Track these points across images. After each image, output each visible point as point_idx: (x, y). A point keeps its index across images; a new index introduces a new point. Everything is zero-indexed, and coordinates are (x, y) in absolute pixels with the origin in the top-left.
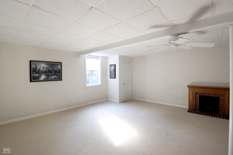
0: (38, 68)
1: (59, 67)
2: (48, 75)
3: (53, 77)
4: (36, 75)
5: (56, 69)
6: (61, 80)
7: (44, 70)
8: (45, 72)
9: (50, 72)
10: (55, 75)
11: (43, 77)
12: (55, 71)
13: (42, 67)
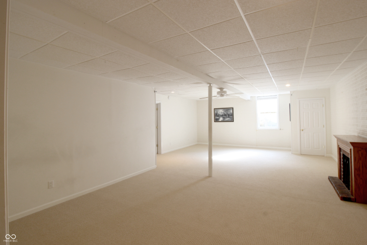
0: (218, 113)
1: (232, 111)
2: (224, 118)
3: (227, 119)
4: (217, 118)
5: (229, 113)
6: (233, 121)
7: (222, 114)
8: (222, 116)
9: (225, 115)
10: (228, 117)
11: (221, 119)
12: (228, 115)
13: (221, 112)
